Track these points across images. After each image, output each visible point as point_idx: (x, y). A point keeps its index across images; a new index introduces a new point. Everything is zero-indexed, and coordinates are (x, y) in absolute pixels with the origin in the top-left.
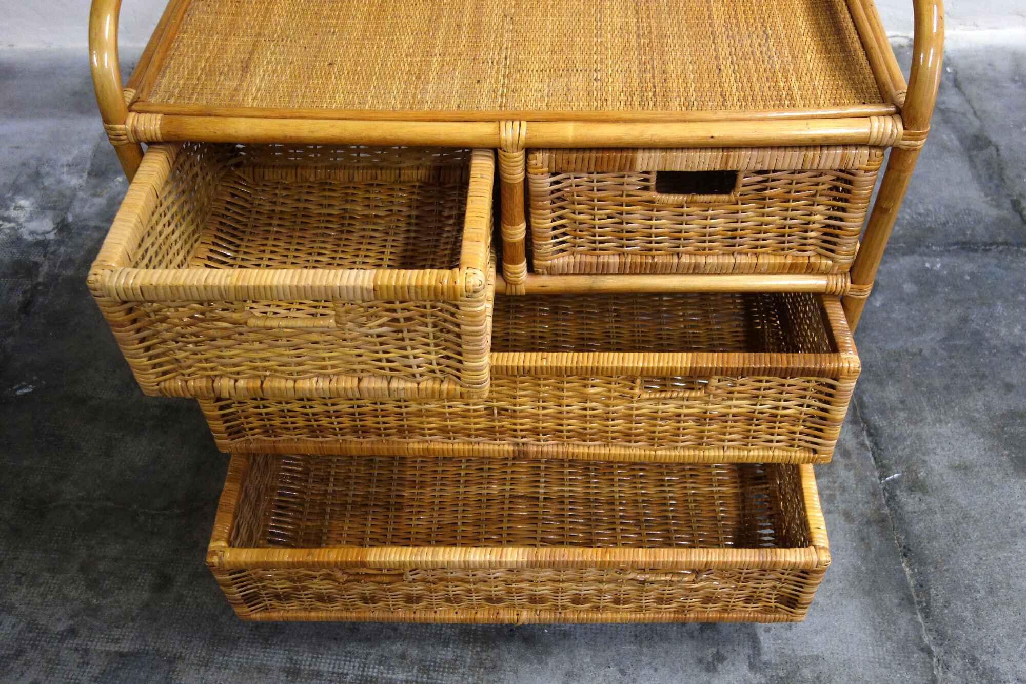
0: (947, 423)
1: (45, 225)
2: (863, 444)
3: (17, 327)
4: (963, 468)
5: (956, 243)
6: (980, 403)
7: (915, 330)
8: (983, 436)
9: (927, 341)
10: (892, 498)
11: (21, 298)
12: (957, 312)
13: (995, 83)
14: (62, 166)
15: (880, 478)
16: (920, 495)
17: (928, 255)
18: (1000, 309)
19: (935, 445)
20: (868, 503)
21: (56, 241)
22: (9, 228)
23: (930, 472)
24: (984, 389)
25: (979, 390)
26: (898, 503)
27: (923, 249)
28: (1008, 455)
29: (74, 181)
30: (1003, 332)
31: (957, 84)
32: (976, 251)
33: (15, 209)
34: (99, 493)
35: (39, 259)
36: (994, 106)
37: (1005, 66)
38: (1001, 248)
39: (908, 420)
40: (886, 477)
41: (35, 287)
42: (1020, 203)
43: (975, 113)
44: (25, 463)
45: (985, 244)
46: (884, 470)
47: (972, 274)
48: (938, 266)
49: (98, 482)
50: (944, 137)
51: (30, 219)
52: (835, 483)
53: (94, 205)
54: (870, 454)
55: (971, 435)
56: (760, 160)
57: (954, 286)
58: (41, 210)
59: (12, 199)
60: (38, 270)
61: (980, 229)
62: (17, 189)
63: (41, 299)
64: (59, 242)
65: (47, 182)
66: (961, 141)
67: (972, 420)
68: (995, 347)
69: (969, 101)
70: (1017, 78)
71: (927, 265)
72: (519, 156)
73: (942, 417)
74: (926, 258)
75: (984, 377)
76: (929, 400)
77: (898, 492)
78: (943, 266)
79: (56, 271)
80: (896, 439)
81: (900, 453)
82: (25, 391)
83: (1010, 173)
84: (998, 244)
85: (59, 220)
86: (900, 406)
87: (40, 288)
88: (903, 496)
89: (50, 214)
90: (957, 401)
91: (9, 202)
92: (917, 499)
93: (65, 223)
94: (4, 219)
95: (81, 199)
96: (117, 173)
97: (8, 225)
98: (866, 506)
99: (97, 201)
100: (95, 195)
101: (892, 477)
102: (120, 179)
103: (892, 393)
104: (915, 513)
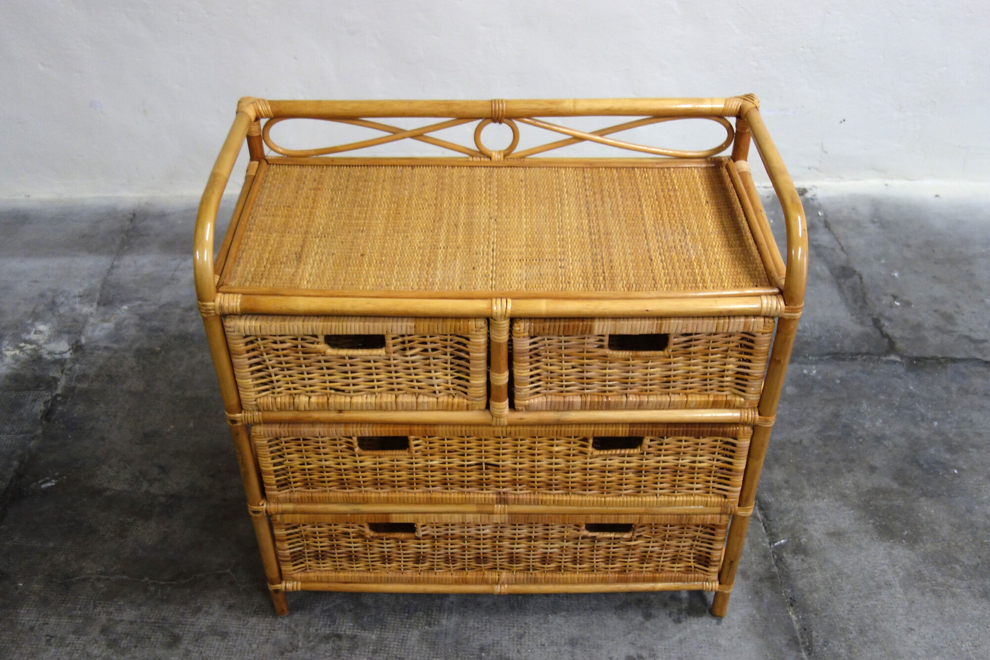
0: (823, 499)
1: (62, 347)
2: (755, 517)
3: (40, 432)
4: (837, 535)
5: (828, 354)
6: (850, 482)
7: (796, 423)
8: (853, 509)
9: (806, 433)
10: (780, 560)
11: (42, 408)
12: (830, 409)
13: (858, 224)
14: (75, 297)
15: (770, 544)
16: (802, 557)
17: (806, 363)
18: (864, 406)
19: (814, 517)
20: (760, 564)
21: (71, 360)
22: (31, 349)
23: (810, 538)
24: (853, 471)
25: (849, 472)
26: (784, 563)
27: (801, 359)
28: (874, 523)
29: (86, 309)
30: (868, 424)
31: (827, 225)
32: (844, 360)
33: (35, 333)
34: (115, 568)
35: (57, 375)
36: (857, 243)
37: (865, 210)
38: (864, 357)
39: (792, 496)
40: (775, 542)
41: (55, 398)
42: (879, 321)
43: (842, 249)
44: (51, 545)
45: (852, 354)
46: (773, 538)
47: (841, 379)
48: (814, 372)
49: (114, 559)
50: (818, 268)
51: (48, 341)
53: (103, 329)
54: (761, 524)
55: (843, 508)
56: (685, 326)
57: (827, 388)
58: (58, 334)
59: (32, 325)
60: (56, 384)
61: (847, 342)
62: (36, 316)
63: (60, 408)
64: (75, 361)
65: (62, 310)
66: (831, 272)
68: (861, 437)
69: (837, 239)
70: (876, 220)
71: (805, 372)
72: (505, 324)
73: (820, 494)
74: (804, 366)
75: (852, 461)
76: (808, 480)
77: (784, 555)
78: (818, 372)
79: (73, 384)
80: (782, 512)
81: (786, 523)
82: (49, 485)
83: (871, 296)
84: (862, 354)
85: (73, 342)
86: (785, 485)
87: (59, 399)
88: (788, 557)
89: (66, 337)
90: (831, 481)
91: (29, 328)
92: (800, 560)
93: (79, 344)
94: (26, 342)
95: (93, 324)
96: (123, 302)
97: (29, 347)
98: (759, 566)
99: (106, 325)
100: (104, 321)
101: (779, 543)
102: (125, 307)
103: (778, 475)
104: (798, 571)
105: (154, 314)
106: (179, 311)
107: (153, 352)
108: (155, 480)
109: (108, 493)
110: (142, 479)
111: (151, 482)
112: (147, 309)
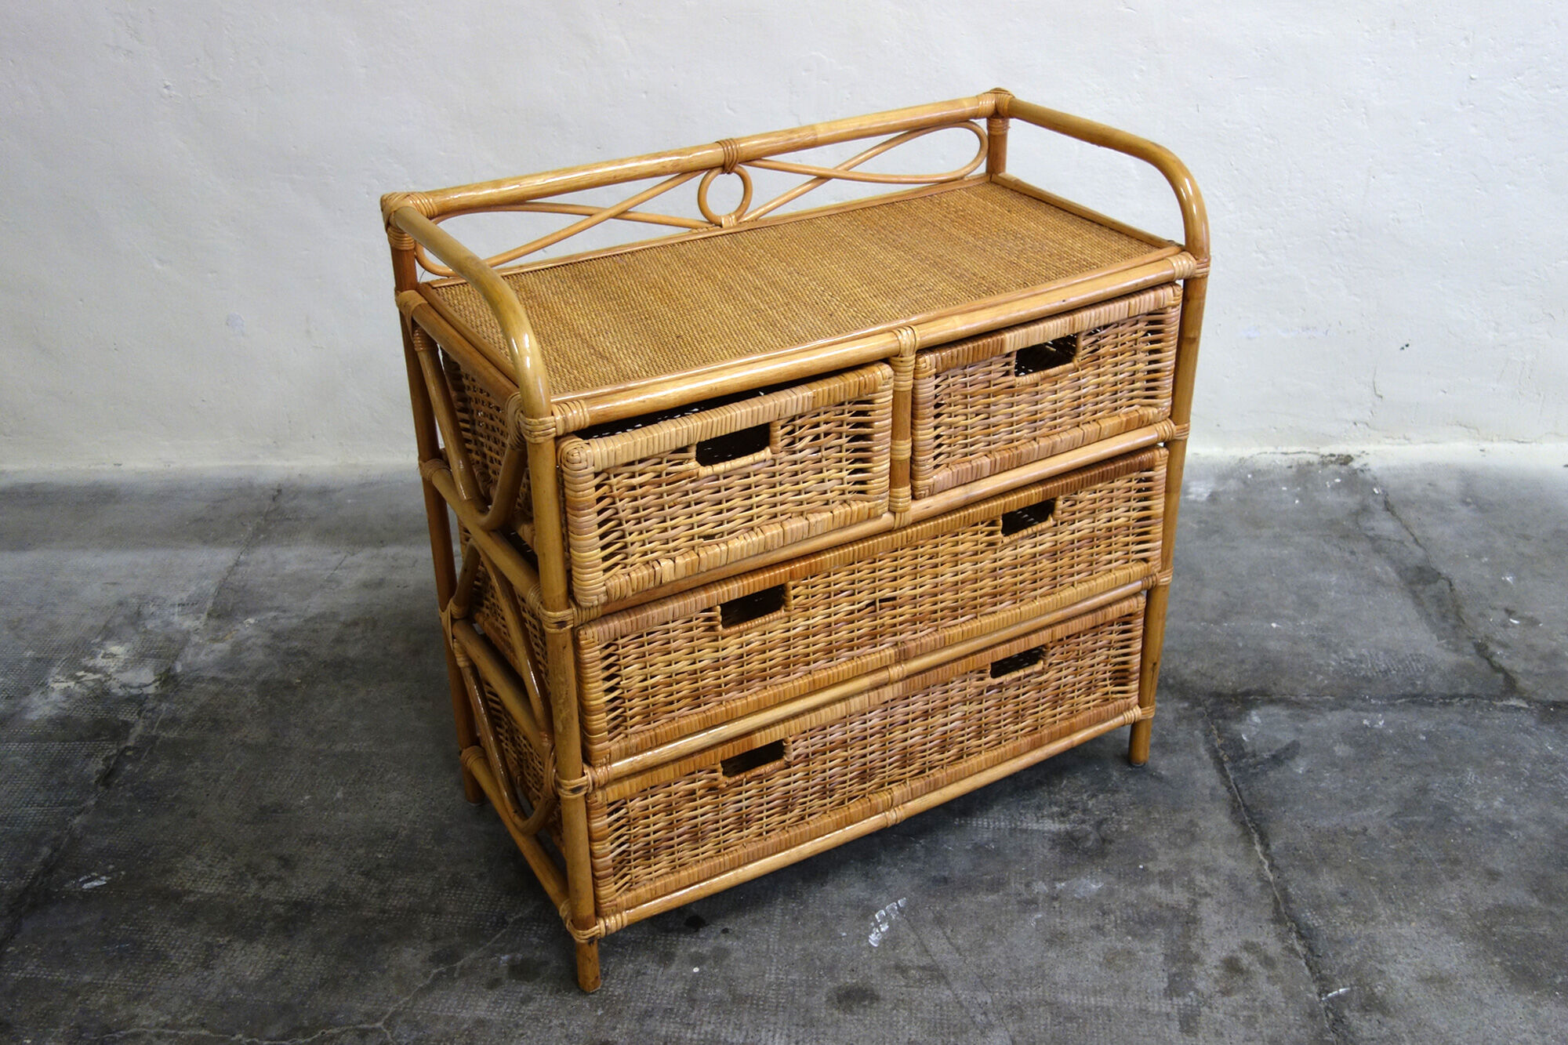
0: (1409, 922)
1: (145, 677)
2: (1292, 950)
3: (92, 803)
4: (1438, 981)
5: (1404, 696)
6: (1455, 896)
7: (1355, 803)
8: (1463, 939)
9: (1374, 817)
10: (1339, 1020)
11: (101, 766)
12: (1412, 780)
13: (1440, 506)
14: (173, 605)
15: (1320, 995)
16: (1379, 1016)
17: (1367, 710)
18: (1471, 775)
19: (1395, 951)
20: (1304, 1027)
21: (156, 696)
22: (93, 680)
23: (1390, 986)
24: (1459, 877)
25: (1452, 879)
26: (1347, 1027)
27: (1358, 703)
28: (1501, 964)
29: (188, 623)
30: (1479, 805)
31: (1388, 507)
32: (1432, 705)
33: (103, 657)
34: (190, 1016)
35: (130, 718)
36: (1440, 532)
37: (1452, 486)
38: (1465, 701)
39: (1354, 917)
40: (1328, 992)
41: (122, 753)
42: (1487, 648)
43: (1416, 540)
44: (87, 978)
45: (1444, 697)
46: (1325, 983)
47: (1427, 734)
48: (1381, 723)
49: (189, 1002)
50: (1377, 569)
51: (124, 669)
52: (1255, 1000)
53: (213, 651)
54: (1303, 963)
55: (1445, 937)
57: (1405, 748)
58: (139, 658)
59: (100, 645)
60: (128, 732)
61: (1434, 678)
62: (109, 633)
63: (128, 767)
64: (160, 698)
65: (150, 625)
66: (1400, 573)
68: (1469, 824)
69: (1407, 528)
70: (1469, 500)
71: (1365, 722)
73: (1402, 914)
74: (1362, 714)
75: (1456, 862)
76: (1381, 892)
77: (1346, 1013)
78: (1387, 724)
79: (154, 733)
80: (1339, 942)
81: (1346, 961)
82: (96, 884)
83: (1469, 611)
84: (1462, 697)
85: (163, 670)
86: (1342, 899)
87: (129, 753)
88: (1353, 1017)
89: (151, 663)
90: (1421, 893)
91: (95, 649)
92: (1375, 1023)
93: (172, 673)
94: (88, 670)
95: (196, 645)
96: (248, 613)
97: (91, 676)
98: (1302, 1031)
99: (218, 646)
100: (215, 640)
101: (1335, 993)
102: (251, 621)
103: (1328, 883)
104: (1373, 1039)
105: (295, 631)
106: (335, 626)
107: (289, 686)
108: (272, 878)
109: (192, 899)
110: (249, 877)
111: (264, 882)
112: (284, 623)
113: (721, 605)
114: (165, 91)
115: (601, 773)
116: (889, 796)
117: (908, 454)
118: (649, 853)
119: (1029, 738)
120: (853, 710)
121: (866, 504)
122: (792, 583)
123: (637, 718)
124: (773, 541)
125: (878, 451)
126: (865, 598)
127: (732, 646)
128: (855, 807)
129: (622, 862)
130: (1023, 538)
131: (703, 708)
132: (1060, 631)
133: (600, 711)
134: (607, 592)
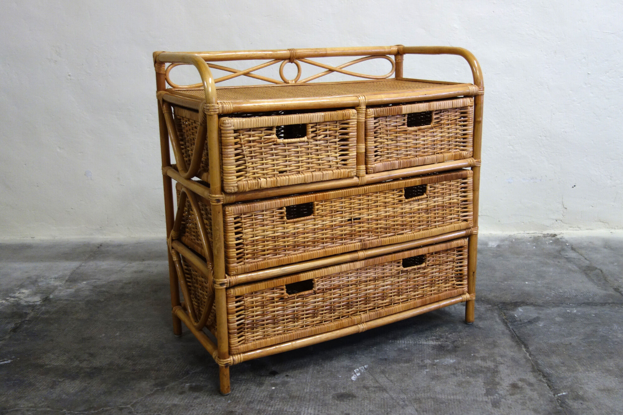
0: (593, 372)
1: (37, 299)
2: (540, 381)
3: (8, 337)
4: (607, 390)
5: (584, 303)
6: (612, 363)
7: (565, 335)
8: (617, 377)
9: (574, 339)
10: (563, 403)
11: (13, 326)
12: (589, 328)
13: (595, 248)
14: (51, 278)
15: (554, 395)
16: (581, 402)
17: (568, 307)
18: (615, 327)
19: (587, 381)
20: (548, 405)
21: (40, 305)
23: (586, 392)
24: (613, 358)
25: (610, 358)
26: (567, 405)
27: (564, 305)
29: (57, 283)
30: (620, 336)
31: (573, 249)
32: (596, 306)
33: (19, 293)
34: (42, 404)
35: (28, 311)
36: (596, 256)
37: (599, 243)
38: (611, 305)
39: (568, 370)
40: (558, 394)
41: (23, 322)
42: (619, 289)
43: (586, 259)
45: (601, 303)
46: (556, 391)
47: (596, 314)
48: (575, 311)
50: (570, 266)
51: (28, 296)
52: (525, 397)
53: (67, 291)
54: (546, 384)
55: (609, 376)
57: (586, 318)
58: (35, 294)
59: (18, 290)
60: (27, 315)
61: (597, 298)
62: (22, 286)
63: (25, 326)
65: (40, 284)
66: (580, 268)
67: (608, 371)
68: (616, 342)
69: (581, 255)
70: (607, 247)
71: (568, 311)
73: (589, 369)
74: (566, 308)
75: (612, 353)
76: (579, 362)
77: (567, 400)
78: (578, 311)
79: (38, 315)
80: (561, 378)
81: (565, 384)
82: (6, 362)
83: (610, 279)
84: (609, 304)
85: (44, 297)
86: (562, 365)
87: (26, 322)
88: (570, 402)
89: (40, 295)
90: (597, 363)
91: (15, 291)
92: (579, 404)
93: (48, 298)
94: (11, 297)
95: (60, 290)
96: (84, 280)
97: (13, 299)
98: (547, 406)
99: (69, 290)
100: (68, 288)
101: (561, 394)
102: (85, 282)
103: (555, 360)
104: (579, 409)
105: (103, 286)
106: (121, 284)
107: (99, 302)
108: (85, 360)
109: (48, 367)
110: (75, 360)
111: (81, 361)
112: (99, 283)
113: (286, 207)
114: (69, 77)
115: (233, 279)
116: (360, 317)
117: (364, 151)
118: (254, 326)
119: (421, 300)
120: (343, 270)
121: (347, 170)
122: (316, 203)
123: (249, 256)
124: (308, 179)
125: (351, 146)
126: (347, 216)
127: (290, 228)
128: (345, 321)
129: (241, 328)
130: (413, 201)
131: (278, 256)
132: (432, 249)
133: (233, 248)
134: (238, 187)
